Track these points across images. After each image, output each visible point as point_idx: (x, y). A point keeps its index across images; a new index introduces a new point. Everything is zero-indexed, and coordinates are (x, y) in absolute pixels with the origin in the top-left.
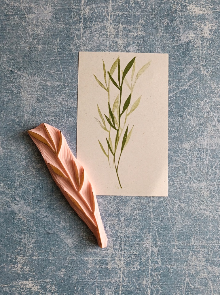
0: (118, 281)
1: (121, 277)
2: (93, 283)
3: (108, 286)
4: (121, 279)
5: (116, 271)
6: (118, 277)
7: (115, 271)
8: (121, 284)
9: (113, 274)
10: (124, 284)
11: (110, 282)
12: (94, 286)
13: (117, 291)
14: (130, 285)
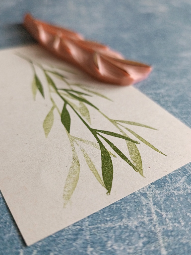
0: (147, 223)
1: (153, 211)
2: (76, 235)
3: (124, 237)
4: (155, 217)
5: (136, 200)
6: (145, 212)
7: (133, 200)
8: (159, 229)
9: (128, 208)
10: (165, 227)
11: (126, 227)
12: (80, 242)
13: (153, 248)
14: (183, 228)
